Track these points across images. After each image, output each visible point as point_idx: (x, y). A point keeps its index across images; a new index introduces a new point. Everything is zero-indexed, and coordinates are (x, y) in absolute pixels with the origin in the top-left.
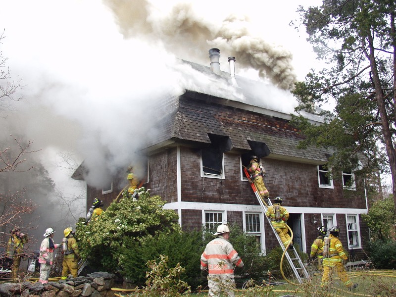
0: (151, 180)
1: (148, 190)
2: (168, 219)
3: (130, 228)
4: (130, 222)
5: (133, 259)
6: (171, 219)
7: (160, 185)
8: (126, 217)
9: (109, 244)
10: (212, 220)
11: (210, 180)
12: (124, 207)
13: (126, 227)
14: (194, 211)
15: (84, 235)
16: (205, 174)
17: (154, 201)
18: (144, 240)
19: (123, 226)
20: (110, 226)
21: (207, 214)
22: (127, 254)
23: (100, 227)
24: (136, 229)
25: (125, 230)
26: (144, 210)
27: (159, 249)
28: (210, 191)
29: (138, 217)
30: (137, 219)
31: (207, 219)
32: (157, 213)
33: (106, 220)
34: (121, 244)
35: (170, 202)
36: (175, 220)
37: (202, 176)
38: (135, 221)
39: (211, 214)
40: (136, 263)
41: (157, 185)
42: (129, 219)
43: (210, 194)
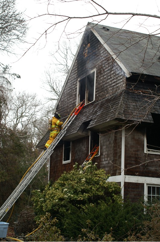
0: (101, 154)
1: (96, 163)
2: (110, 190)
3: (76, 197)
4: (76, 192)
5: (75, 223)
6: (112, 191)
7: (109, 159)
8: (73, 187)
9: (58, 210)
10: (154, 193)
11: (154, 156)
12: (73, 178)
13: (72, 196)
14: (136, 184)
15: (38, 202)
16: (148, 150)
17: (99, 174)
18: (86, 208)
19: (69, 195)
20: (59, 194)
21: (149, 188)
22: (71, 219)
23: (51, 194)
24: (80, 197)
25: (71, 198)
26: (88, 182)
27: (96, 215)
28: (153, 166)
29: (83, 188)
30: (82, 189)
31: (149, 192)
32: (100, 184)
33: (57, 188)
34: (67, 210)
35: (116, 175)
36: (118, 192)
37: (145, 152)
38: (80, 191)
39: (154, 188)
40: (77, 227)
41: (106, 159)
42: (75, 189)
43: (153, 169)
